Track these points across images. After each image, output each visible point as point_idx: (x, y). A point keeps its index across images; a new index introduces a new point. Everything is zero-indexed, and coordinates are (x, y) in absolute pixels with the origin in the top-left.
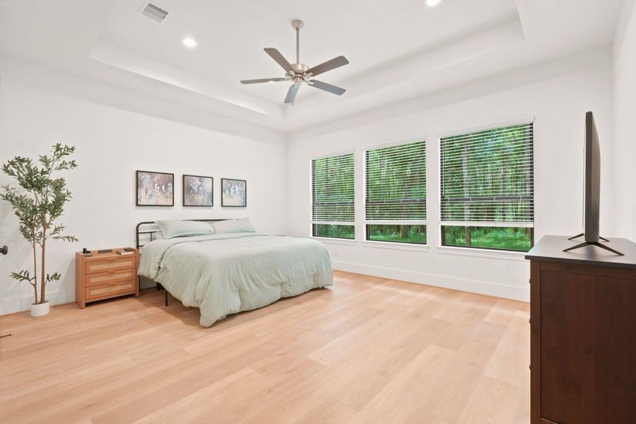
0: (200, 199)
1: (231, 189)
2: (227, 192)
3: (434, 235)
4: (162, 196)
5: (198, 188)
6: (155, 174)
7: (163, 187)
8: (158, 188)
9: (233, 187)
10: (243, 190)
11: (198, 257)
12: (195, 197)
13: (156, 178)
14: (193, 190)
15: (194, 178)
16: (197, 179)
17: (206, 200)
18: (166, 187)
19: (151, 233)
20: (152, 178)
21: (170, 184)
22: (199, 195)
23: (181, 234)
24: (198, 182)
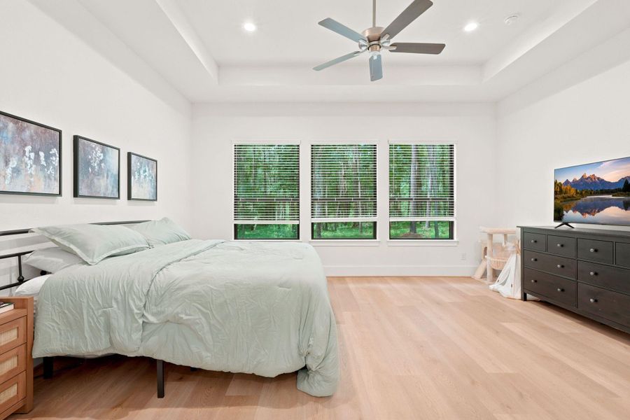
0: (104, 184)
1: (142, 172)
2: (137, 177)
3: (383, 230)
4: (41, 174)
5: (99, 165)
6: (26, 124)
7: (42, 154)
8: (32, 155)
9: (143, 169)
10: (154, 175)
11: (281, 286)
12: (95, 180)
13: (27, 134)
14: (93, 168)
15: (94, 145)
16: (98, 148)
17: (110, 188)
18: (47, 157)
19: (19, 255)
20: (22, 130)
21: (55, 151)
22: (101, 177)
23: (114, 252)
24: (99, 154)
